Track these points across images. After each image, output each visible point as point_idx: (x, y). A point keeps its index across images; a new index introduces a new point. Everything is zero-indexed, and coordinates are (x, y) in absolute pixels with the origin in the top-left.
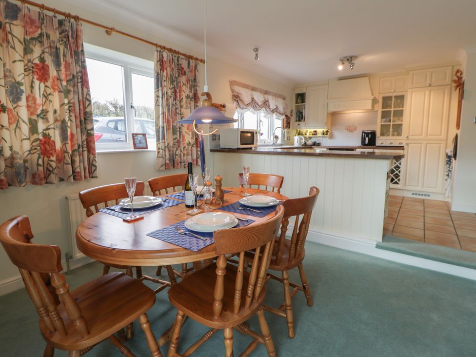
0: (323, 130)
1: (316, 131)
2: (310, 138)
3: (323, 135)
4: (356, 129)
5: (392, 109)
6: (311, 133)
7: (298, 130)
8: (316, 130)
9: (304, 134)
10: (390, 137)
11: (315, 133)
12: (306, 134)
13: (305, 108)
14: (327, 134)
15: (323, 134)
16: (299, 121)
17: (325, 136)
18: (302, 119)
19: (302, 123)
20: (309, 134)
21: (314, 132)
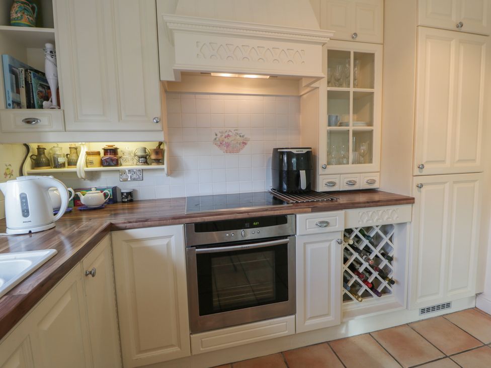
0: (143, 145)
1: (114, 151)
2: (92, 175)
3: (146, 163)
4: (244, 143)
5: (352, 90)
6: (96, 159)
7: (34, 146)
8: (117, 145)
9: (61, 160)
10: (351, 167)
11: (111, 157)
12: (72, 163)
13: (53, 53)
14: (159, 161)
15: (145, 159)
16: (30, 106)
17: (154, 166)
18: (47, 98)
19: (45, 116)
20: (88, 163)
21: (106, 151)
